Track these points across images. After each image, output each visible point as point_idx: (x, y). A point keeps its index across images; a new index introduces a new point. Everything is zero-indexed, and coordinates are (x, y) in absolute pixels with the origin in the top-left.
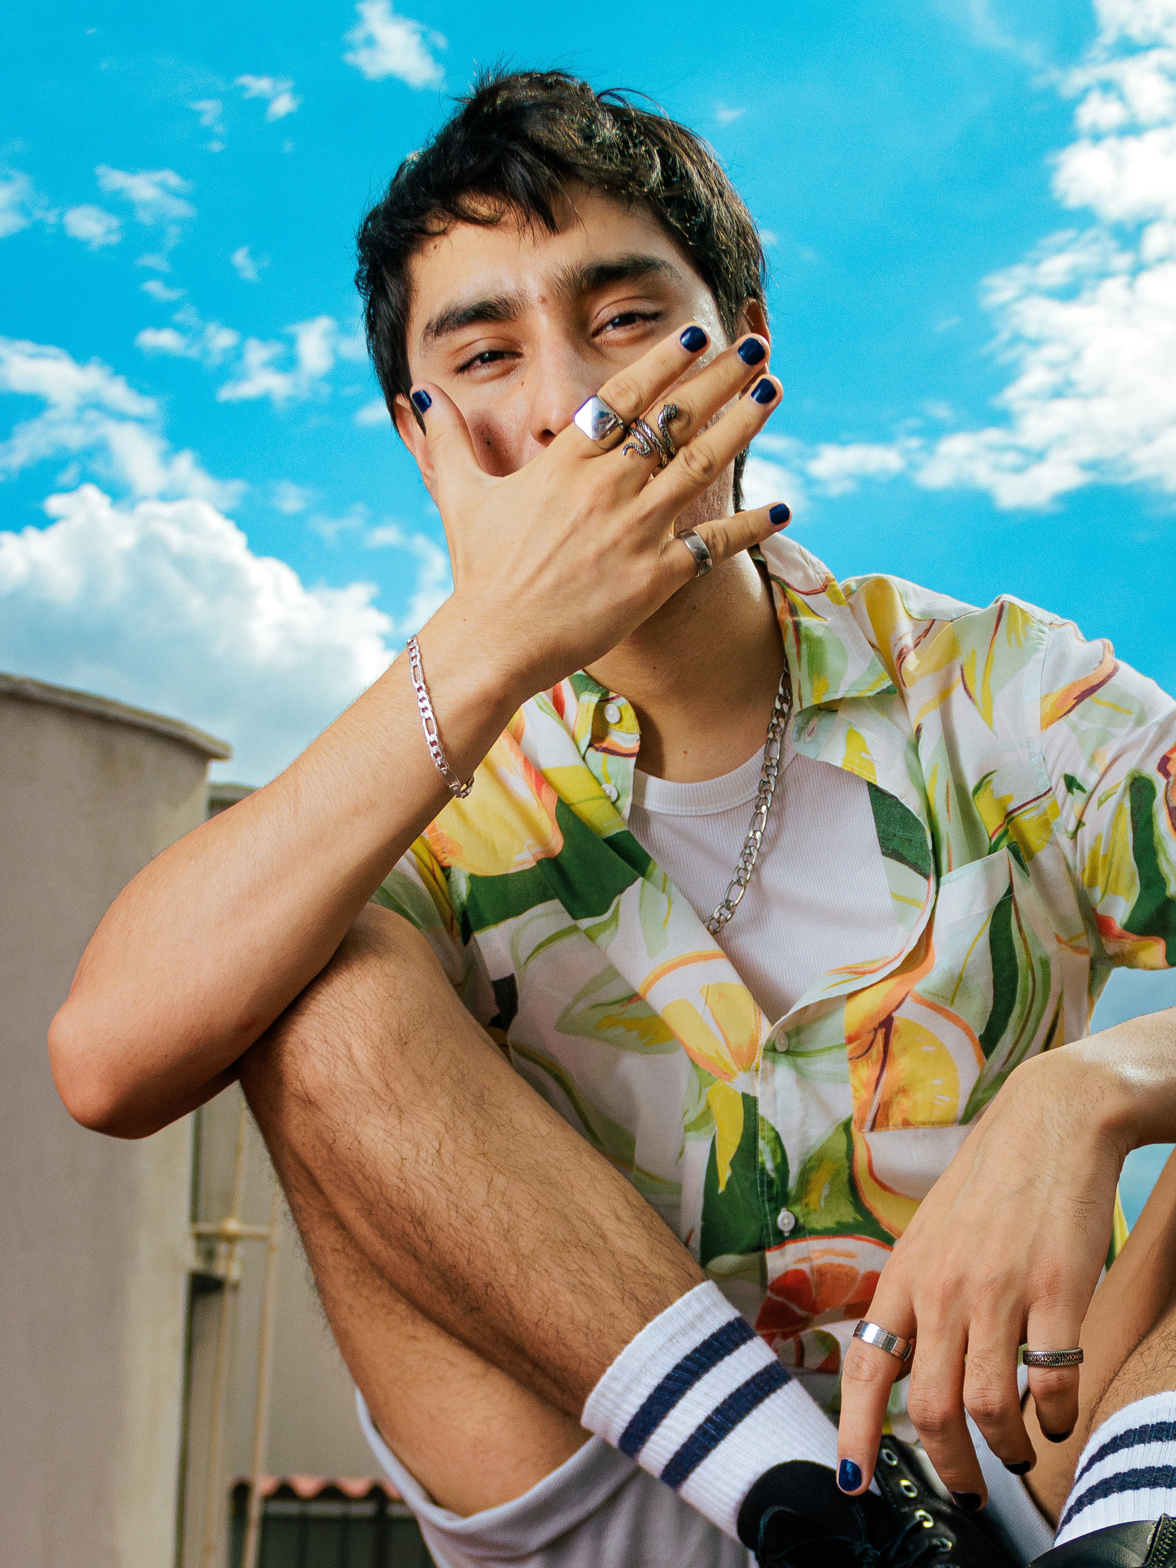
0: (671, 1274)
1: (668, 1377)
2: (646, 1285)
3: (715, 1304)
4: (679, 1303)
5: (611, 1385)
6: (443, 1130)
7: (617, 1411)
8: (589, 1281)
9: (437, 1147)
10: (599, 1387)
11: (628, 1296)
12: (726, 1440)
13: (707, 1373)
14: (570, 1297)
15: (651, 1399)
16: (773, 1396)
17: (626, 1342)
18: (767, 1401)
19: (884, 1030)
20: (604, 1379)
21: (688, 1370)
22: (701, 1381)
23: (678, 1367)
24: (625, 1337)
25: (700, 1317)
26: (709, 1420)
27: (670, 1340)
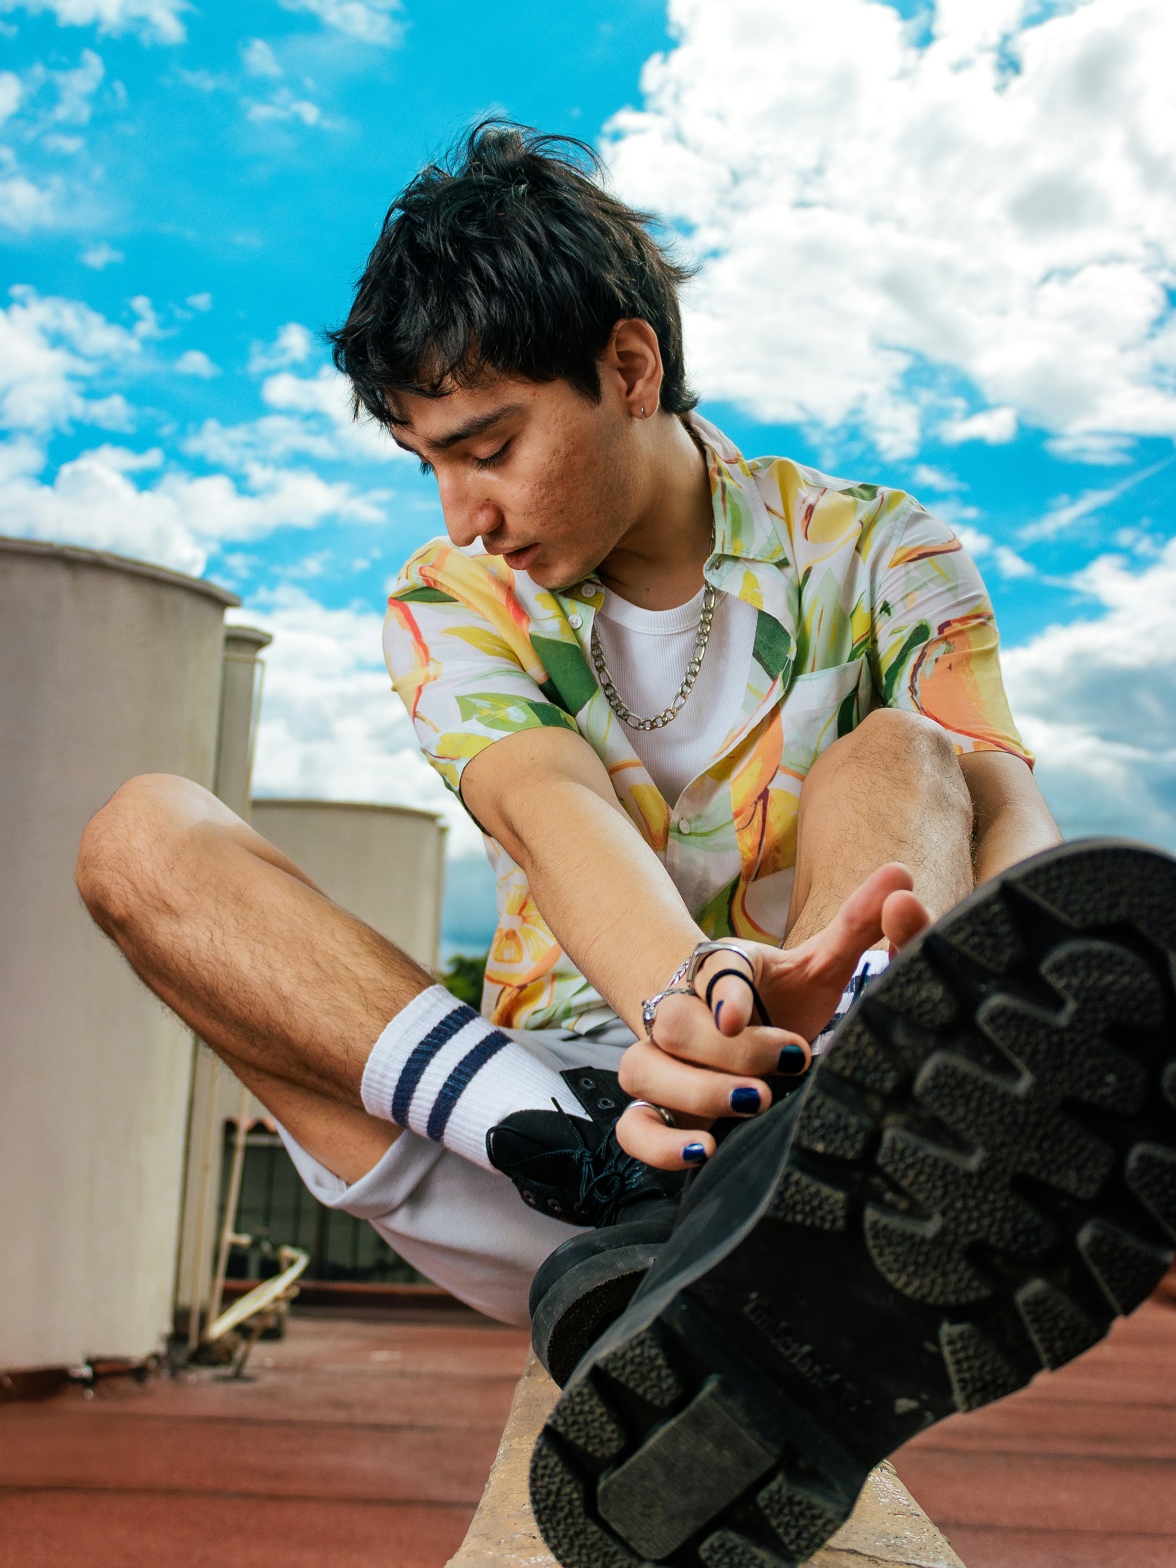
0: (403, 985)
1: (410, 1061)
2: (386, 997)
3: (440, 1000)
4: (411, 1004)
5: (371, 1077)
6: (211, 924)
7: (381, 1095)
8: (339, 1004)
9: (210, 936)
10: (364, 1080)
11: (370, 1007)
12: (461, 1098)
13: (439, 1050)
14: (326, 1020)
15: (401, 1080)
16: (494, 1057)
17: (374, 1042)
18: (490, 1061)
19: (762, 801)
20: (365, 1073)
21: (423, 1052)
22: (435, 1058)
23: (415, 1052)
24: (373, 1038)
25: (429, 1012)
26: (446, 1085)
27: (406, 1032)
